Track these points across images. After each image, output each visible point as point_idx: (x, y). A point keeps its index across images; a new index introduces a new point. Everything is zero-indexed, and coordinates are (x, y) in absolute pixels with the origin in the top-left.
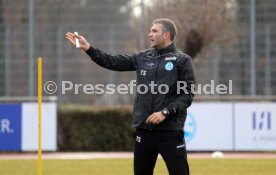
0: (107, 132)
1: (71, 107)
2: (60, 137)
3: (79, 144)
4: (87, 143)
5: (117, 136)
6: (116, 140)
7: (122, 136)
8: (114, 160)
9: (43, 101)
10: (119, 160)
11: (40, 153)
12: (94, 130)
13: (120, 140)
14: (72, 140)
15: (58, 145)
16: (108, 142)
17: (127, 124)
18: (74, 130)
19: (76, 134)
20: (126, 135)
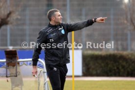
0: (110, 66)
1: (90, 52)
2: (84, 68)
3: (94, 72)
4: (99, 72)
5: (115, 68)
6: (115, 70)
7: (118, 68)
8: (113, 81)
9: (75, 49)
10: (117, 81)
11: (73, 77)
12: (103, 65)
13: (117, 70)
14: (91, 70)
15: (83, 72)
16: (110, 71)
17: (121, 61)
18: (91, 65)
19: (93, 67)
20: (120, 68)
